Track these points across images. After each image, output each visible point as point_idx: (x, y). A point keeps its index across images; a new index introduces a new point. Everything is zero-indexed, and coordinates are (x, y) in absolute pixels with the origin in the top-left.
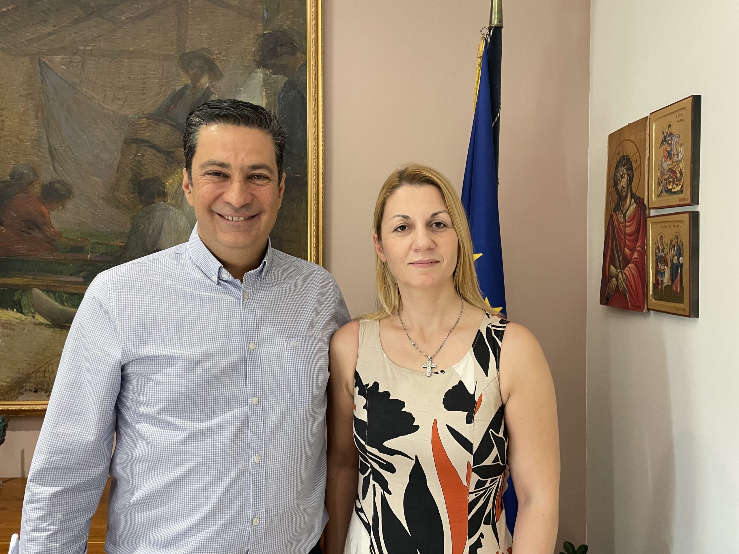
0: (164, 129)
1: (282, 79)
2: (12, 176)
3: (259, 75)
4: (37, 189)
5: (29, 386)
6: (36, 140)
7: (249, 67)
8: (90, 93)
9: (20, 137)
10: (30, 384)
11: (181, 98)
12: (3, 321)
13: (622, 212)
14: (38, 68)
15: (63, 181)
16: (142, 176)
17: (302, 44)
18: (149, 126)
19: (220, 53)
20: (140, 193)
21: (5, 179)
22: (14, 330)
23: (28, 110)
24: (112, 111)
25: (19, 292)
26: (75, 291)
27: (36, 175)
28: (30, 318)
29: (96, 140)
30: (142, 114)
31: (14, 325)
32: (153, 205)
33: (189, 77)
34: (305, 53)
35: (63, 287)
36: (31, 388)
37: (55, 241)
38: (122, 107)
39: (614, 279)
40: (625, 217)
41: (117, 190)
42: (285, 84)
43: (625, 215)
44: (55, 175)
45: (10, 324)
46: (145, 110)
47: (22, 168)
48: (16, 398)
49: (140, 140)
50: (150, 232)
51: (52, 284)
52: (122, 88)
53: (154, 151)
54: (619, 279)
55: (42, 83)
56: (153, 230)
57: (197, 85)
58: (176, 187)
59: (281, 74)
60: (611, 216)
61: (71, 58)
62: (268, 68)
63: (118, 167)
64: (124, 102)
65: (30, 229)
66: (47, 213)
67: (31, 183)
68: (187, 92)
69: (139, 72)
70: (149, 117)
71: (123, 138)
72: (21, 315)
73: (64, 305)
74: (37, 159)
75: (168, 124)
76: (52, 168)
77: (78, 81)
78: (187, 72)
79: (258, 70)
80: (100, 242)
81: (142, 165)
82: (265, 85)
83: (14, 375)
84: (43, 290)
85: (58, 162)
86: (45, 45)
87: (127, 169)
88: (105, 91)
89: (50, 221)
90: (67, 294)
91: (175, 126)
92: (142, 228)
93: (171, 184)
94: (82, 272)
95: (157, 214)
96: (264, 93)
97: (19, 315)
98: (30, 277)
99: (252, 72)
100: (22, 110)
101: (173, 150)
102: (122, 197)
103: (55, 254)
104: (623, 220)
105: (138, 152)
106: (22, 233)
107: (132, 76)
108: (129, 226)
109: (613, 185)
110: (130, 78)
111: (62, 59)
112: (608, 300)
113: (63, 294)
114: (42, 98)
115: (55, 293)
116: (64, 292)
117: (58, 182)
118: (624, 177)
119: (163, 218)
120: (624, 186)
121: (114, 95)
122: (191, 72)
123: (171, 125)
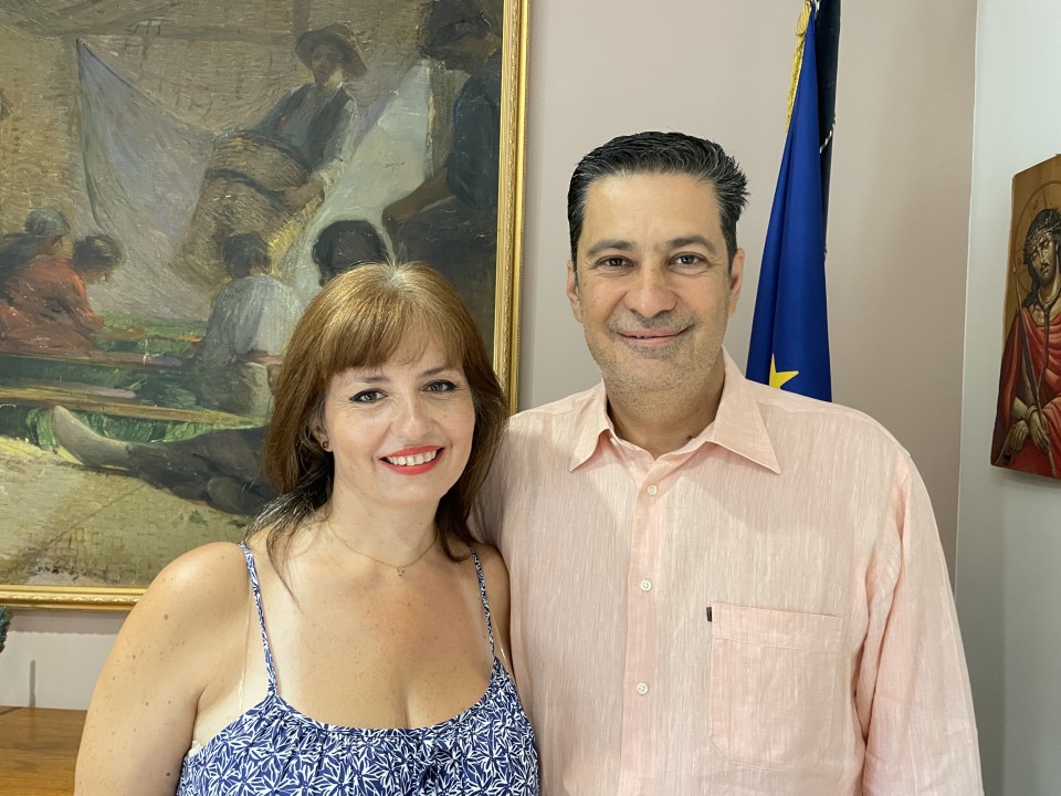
0: (270, 155)
1: (460, 77)
2: (30, 225)
3: (424, 70)
4: (66, 248)
5: (44, 561)
6: (67, 169)
7: (409, 57)
8: (154, 96)
9: (43, 163)
10: (47, 560)
11: (299, 105)
12: (8, 458)
13: (1042, 307)
14: (75, 53)
15: (107, 236)
16: (232, 230)
17: (495, 19)
18: (246, 149)
19: (362, 34)
20: (228, 258)
21: (18, 231)
22: (24, 472)
23: (57, 120)
24: (187, 124)
25: (35, 411)
26: (122, 413)
27: (66, 224)
28: (49, 454)
29: (160, 170)
30: (237, 130)
31: (24, 464)
32: (248, 278)
33: (311, 72)
34: (500, 35)
35: (103, 406)
36: (48, 566)
37: (92, 331)
38: (204, 118)
39: (1022, 422)
40: (1047, 316)
41: (192, 252)
42: (466, 85)
43: (1049, 313)
44: (95, 226)
45: (18, 463)
46: (241, 125)
47: (44, 213)
48: (24, 580)
49: (230, 172)
50: (241, 322)
51: (86, 400)
52: (206, 89)
53: (253, 190)
54: (1033, 424)
55: (80, 79)
56: (247, 318)
57: (325, 85)
58: (285, 249)
59: (460, 69)
60: (1018, 315)
61: (127, 40)
62: (439, 59)
63: (194, 216)
64: (208, 110)
65: (54, 311)
66: (81, 287)
67: (58, 238)
68: (309, 96)
69: (233, 63)
70: (246, 135)
71: (204, 170)
72: (37, 448)
73: (103, 434)
74: (69, 200)
75: (276, 147)
76: (90, 215)
77: (137, 76)
78: (309, 64)
79: (424, 62)
80: (162, 335)
81: (232, 213)
82: (432, 86)
83: (22, 544)
84: (71, 410)
85: (101, 205)
86: (88, 18)
87: (208, 219)
88: (178, 92)
89: (86, 301)
90: (109, 416)
91: (286, 151)
92: (228, 315)
93: (277, 245)
94: (133, 382)
95: (254, 292)
96: (431, 99)
97: (34, 448)
98: (52, 388)
99: (413, 64)
100: (47, 121)
101: (282, 189)
102: (199, 262)
103: (91, 352)
104: (1043, 321)
105: (226, 191)
106: (41, 318)
107: (222, 70)
108: (208, 311)
109: (1023, 260)
110: (218, 73)
111: (113, 40)
112: (1007, 458)
113: (102, 417)
114: (80, 104)
115: (89, 416)
116: (105, 415)
117: (100, 237)
118: (1047, 247)
119: (263, 300)
120: (1047, 261)
121: (192, 100)
122: (316, 64)
123: (281, 149)
